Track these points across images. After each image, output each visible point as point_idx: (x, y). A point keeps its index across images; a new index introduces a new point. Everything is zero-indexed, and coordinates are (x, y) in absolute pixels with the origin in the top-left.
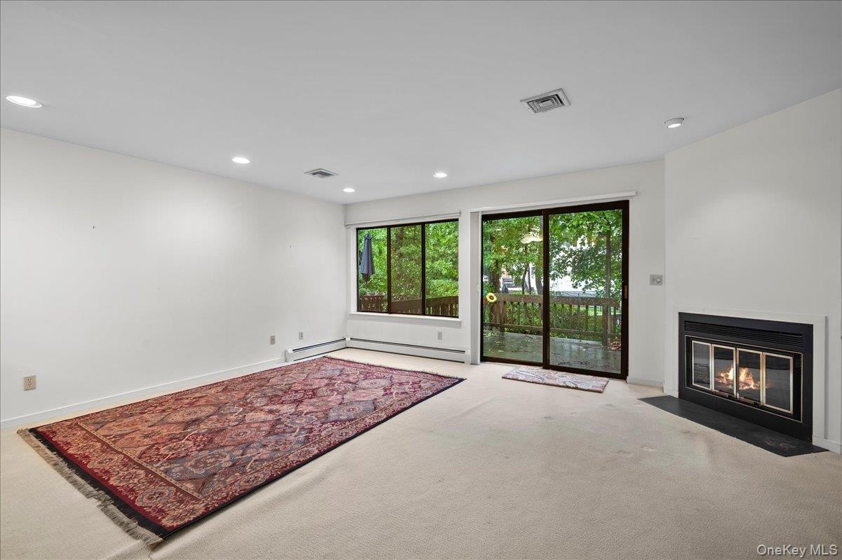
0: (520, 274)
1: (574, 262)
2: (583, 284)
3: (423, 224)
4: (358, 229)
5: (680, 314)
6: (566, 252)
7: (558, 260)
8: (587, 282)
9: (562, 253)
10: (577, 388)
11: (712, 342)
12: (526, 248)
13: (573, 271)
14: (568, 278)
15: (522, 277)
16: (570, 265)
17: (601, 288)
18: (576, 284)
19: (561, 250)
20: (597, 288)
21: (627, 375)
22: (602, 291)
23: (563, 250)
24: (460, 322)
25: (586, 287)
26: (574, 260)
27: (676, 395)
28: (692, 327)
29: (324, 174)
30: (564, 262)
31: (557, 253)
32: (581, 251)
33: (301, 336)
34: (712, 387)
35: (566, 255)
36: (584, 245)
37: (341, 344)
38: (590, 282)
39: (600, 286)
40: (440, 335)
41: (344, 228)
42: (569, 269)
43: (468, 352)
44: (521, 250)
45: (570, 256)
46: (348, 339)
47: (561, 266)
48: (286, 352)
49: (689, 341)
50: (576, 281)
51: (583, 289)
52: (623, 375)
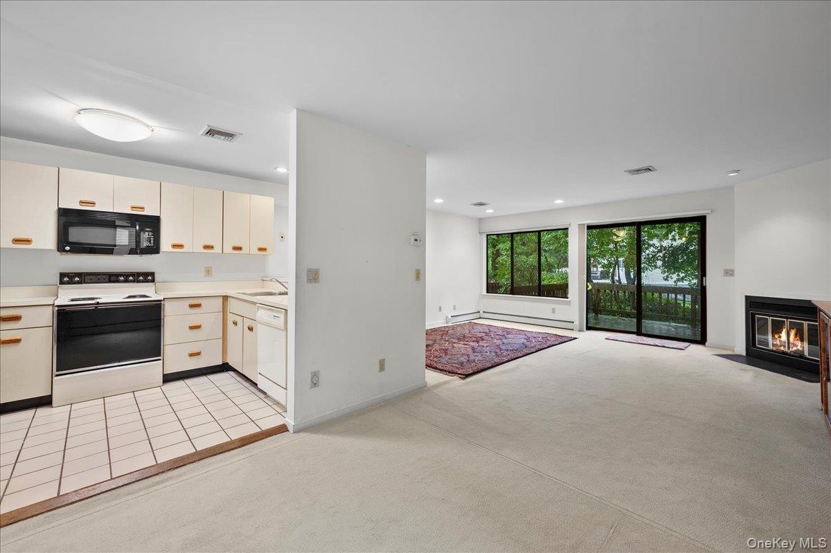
0: (610, 267)
1: (664, 257)
2: (675, 277)
3: (539, 232)
4: (487, 235)
5: (747, 297)
6: (656, 248)
7: (648, 255)
8: (678, 275)
9: (652, 249)
10: (664, 347)
11: (770, 316)
12: (616, 245)
13: (663, 265)
14: (658, 271)
15: (612, 270)
16: (660, 260)
17: (695, 281)
18: (667, 276)
19: (651, 245)
20: (690, 281)
21: (706, 341)
22: (695, 283)
23: (653, 245)
24: (570, 301)
25: (678, 280)
26: (664, 255)
27: (744, 353)
28: (755, 306)
29: (481, 204)
30: (653, 256)
31: (647, 248)
32: (671, 247)
33: (455, 308)
34: (771, 347)
35: (656, 250)
36: (675, 240)
37: (477, 315)
38: (682, 275)
39: (693, 279)
40: (554, 311)
41: (479, 235)
42: (659, 263)
43: (577, 323)
44: (611, 246)
45: (660, 251)
46: (481, 312)
47: (652, 260)
48: (447, 317)
49: (753, 315)
50: (666, 274)
51: (675, 282)
52: (702, 341)
